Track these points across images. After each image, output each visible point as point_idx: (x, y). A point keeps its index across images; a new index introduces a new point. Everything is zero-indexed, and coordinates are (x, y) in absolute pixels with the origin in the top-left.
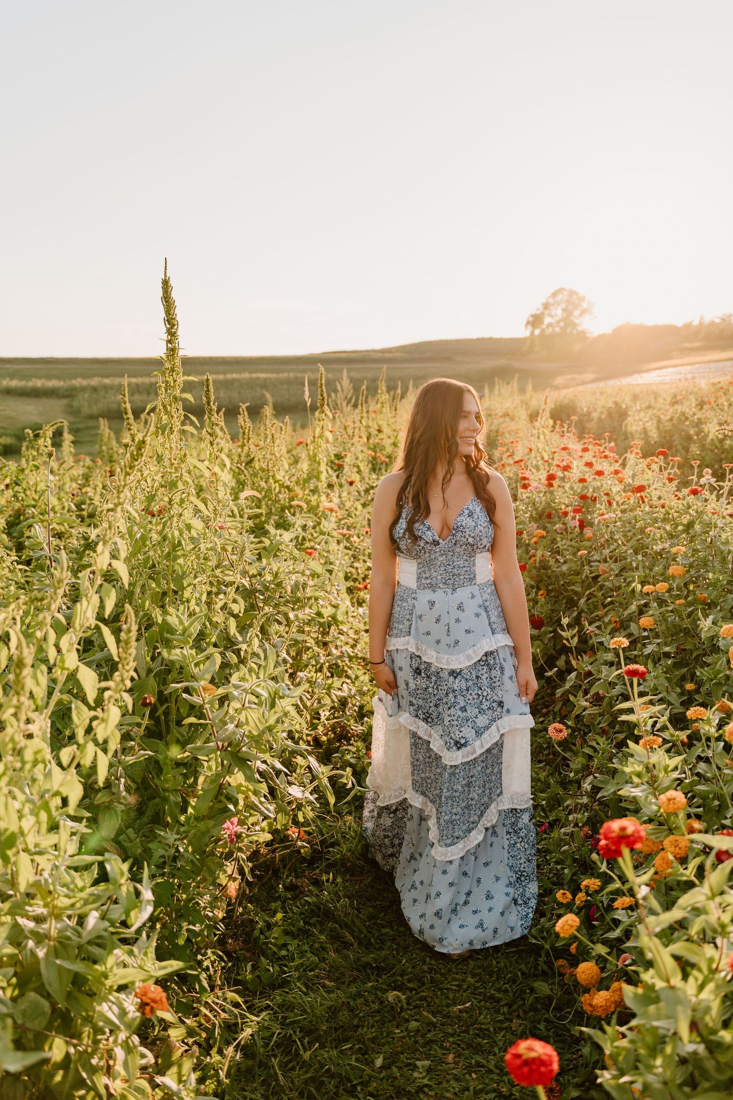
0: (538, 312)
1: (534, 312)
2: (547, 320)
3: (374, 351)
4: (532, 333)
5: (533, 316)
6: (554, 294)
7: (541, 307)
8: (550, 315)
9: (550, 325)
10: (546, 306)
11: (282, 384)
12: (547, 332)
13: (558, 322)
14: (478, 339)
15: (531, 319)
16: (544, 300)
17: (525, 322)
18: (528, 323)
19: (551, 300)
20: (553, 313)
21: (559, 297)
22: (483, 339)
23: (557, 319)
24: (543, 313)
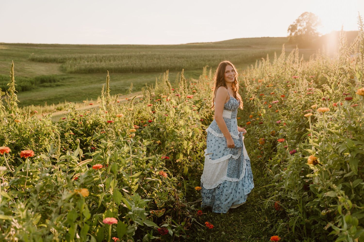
0: (294, 24)
1: (292, 24)
2: (299, 28)
3: (212, 43)
4: (291, 34)
5: (291, 26)
6: (302, 15)
7: (295, 22)
8: (300, 25)
9: (300, 31)
10: (298, 21)
11: (168, 58)
12: (299, 34)
13: (304, 29)
14: (262, 38)
15: (290, 27)
16: (297, 18)
17: (287, 29)
18: (289, 29)
19: (301, 18)
20: (302, 24)
21: (305, 16)
22: (264, 38)
23: (303, 27)
24: (296, 25)
